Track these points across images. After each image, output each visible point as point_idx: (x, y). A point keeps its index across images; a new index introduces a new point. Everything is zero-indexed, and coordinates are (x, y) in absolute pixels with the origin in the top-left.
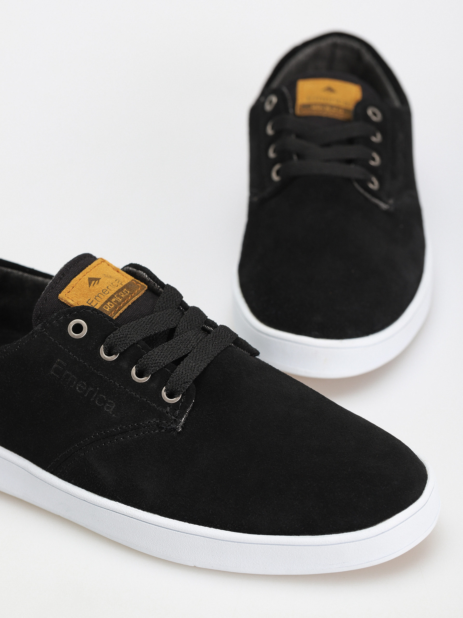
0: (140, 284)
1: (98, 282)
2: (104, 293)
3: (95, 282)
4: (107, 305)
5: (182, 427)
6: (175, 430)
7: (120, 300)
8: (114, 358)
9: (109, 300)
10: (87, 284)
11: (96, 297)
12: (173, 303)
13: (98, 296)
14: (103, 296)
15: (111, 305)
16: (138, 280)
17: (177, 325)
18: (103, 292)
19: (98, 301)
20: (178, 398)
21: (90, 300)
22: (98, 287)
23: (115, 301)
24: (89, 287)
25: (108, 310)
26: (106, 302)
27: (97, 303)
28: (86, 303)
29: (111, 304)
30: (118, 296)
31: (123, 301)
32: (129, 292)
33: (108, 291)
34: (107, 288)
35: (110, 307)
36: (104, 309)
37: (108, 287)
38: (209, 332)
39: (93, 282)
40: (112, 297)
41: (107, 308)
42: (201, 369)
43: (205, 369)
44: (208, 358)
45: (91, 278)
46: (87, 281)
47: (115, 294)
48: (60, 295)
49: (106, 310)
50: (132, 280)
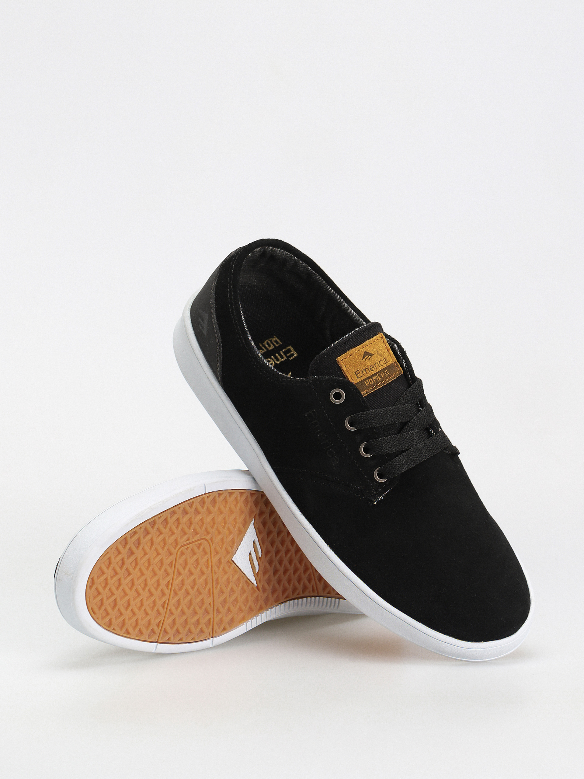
0: (399, 368)
1: (371, 357)
2: (370, 369)
3: (368, 356)
4: (368, 380)
5: (377, 502)
6: (372, 502)
7: (380, 379)
8: (353, 429)
9: (371, 377)
10: (361, 357)
11: (363, 370)
12: (414, 399)
13: (365, 370)
14: (369, 372)
15: (371, 382)
16: (399, 364)
17: (410, 421)
18: (370, 367)
19: (363, 374)
20: (384, 480)
21: (358, 372)
22: (369, 362)
23: (375, 379)
24: (362, 360)
25: (367, 385)
26: (369, 377)
27: (362, 376)
28: (354, 372)
29: (372, 380)
30: (379, 375)
31: (381, 381)
32: (388, 373)
33: (374, 368)
34: (374, 366)
35: (369, 383)
36: (365, 382)
37: (376, 364)
38: (430, 435)
39: (367, 357)
40: (375, 375)
41: (367, 383)
42: (410, 467)
43: (413, 468)
44: (418, 460)
45: (367, 352)
46: (362, 354)
47: (378, 372)
48: (339, 359)
49: (366, 385)
50: (395, 362)
